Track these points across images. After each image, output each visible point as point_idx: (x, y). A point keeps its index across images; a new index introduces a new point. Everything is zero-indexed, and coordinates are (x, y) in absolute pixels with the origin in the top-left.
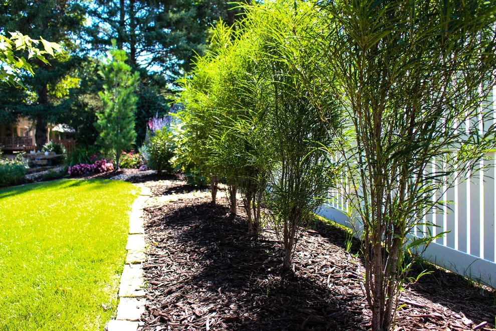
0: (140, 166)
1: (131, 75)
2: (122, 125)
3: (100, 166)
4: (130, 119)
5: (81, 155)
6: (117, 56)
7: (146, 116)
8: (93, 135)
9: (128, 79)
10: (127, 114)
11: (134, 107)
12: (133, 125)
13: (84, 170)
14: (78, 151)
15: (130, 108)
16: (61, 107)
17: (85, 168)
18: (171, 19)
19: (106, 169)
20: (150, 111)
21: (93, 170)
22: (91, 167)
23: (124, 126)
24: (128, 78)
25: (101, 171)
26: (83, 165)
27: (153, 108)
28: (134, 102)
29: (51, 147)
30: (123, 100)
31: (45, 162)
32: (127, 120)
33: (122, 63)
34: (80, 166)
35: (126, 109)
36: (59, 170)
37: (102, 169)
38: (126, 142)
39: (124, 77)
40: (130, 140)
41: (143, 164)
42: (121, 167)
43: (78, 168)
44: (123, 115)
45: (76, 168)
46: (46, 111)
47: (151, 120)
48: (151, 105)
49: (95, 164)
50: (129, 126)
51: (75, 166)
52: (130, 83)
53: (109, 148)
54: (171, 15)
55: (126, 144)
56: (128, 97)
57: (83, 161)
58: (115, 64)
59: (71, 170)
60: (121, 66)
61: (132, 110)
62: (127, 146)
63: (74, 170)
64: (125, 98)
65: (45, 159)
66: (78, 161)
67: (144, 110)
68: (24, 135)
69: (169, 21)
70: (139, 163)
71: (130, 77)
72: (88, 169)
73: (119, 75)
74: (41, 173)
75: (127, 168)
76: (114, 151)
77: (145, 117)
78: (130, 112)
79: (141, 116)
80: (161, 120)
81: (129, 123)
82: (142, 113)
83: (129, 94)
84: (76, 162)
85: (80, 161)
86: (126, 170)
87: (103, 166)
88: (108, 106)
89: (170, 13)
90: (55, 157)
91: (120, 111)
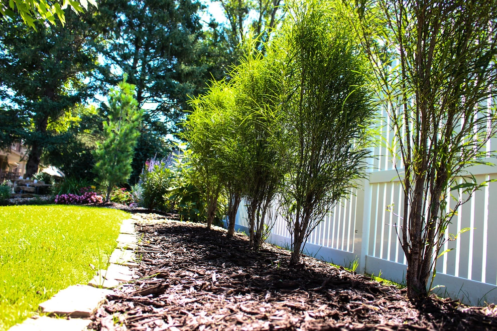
0: (130, 204)
1: (137, 110)
2: (120, 157)
3: (90, 197)
4: (129, 153)
5: (71, 186)
6: (127, 89)
7: (143, 159)
8: (86, 171)
9: (133, 114)
10: (126, 148)
11: (135, 142)
12: (130, 161)
13: (72, 200)
14: (68, 182)
15: (130, 143)
16: (59, 137)
17: (73, 199)
18: (182, 70)
19: (95, 200)
20: (148, 154)
21: (81, 201)
22: (79, 198)
23: (121, 159)
24: (133, 112)
25: (90, 201)
26: (71, 195)
27: (151, 152)
28: (135, 137)
29: (40, 177)
30: (125, 133)
31: (32, 189)
32: (125, 154)
33: (131, 97)
34: (69, 196)
35: (126, 142)
36: (45, 199)
37: (91, 199)
38: (121, 175)
39: (130, 111)
40: (125, 174)
41: (133, 201)
42: (111, 201)
43: (66, 197)
44: (122, 148)
45: (64, 197)
46: (43, 140)
47: (148, 160)
48: (150, 149)
49: (84, 196)
50: (126, 160)
51: (63, 195)
52: (134, 117)
53: (103, 179)
54: (183, 66)
55: (120, 177)
56: (131, 131)
57: (72, 192)
58: (123, 96)
59: (58, 199)
60: (129, 99)
61: (132, 144)
62: (121, 179)
63: (61, 199)
64: (128, 131)
65: (33, 186)
66: (67, 192)
67: (142, 153)
68: (13, 171)
69: (180, 72)
70: (129, 200)
71: (136, 112)
72: (76, 199)
73: (125, 108)
74: (26, 199)
75: (117, 202)
76: (107, 183)
77: (141, 160)
78: (130, 146)
79: (138, 158)
80: (159, 162)
81: (127, 157)
82: (140, 155)
83: (132, 128)
84: (64, 192)
85: (68, 191)
86: (116, 204)
87: (93, 197)
88: (109, 137)
89: (182, 64)
90: (43, 186)
91: (120, 143)
